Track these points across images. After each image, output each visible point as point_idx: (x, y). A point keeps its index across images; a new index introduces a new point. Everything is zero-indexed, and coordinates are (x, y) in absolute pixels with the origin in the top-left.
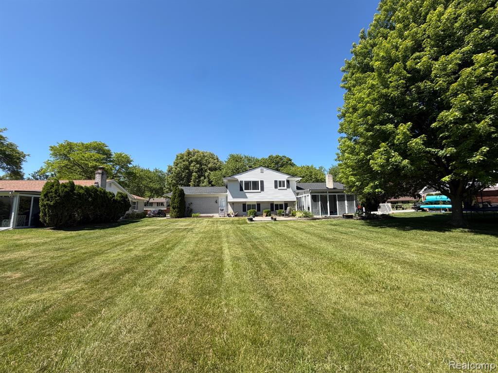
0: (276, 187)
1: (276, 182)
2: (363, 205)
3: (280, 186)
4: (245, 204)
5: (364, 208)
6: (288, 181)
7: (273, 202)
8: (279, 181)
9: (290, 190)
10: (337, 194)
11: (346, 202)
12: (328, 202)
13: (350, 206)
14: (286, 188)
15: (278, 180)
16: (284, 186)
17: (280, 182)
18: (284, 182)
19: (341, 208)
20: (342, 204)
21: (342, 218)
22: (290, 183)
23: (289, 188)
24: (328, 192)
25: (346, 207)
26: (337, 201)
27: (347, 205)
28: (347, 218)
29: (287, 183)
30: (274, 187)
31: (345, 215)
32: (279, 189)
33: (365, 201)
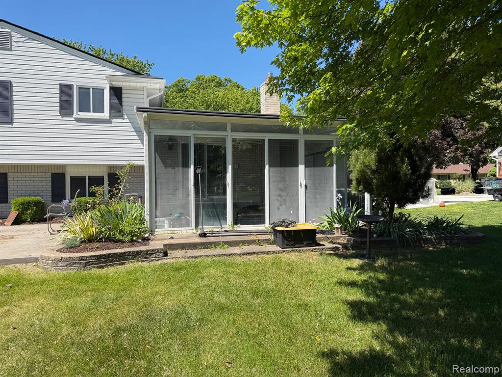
0: (65, 108)
1: (65, 90)
2: (365, 182)
3: (83, 108)
5: (367, 196)
6: (117, 92)
8: (80, 89)
9: (122, 125)
10: (267, 137)
11: (301, 168)
12: (230, 169)
13: (315, 188)
14: (106, 114)
15: (76, 81)
16: (99, 108)
17: (84, 91)
18: (99, 92)
19: (280, 196)
20: (283, 180)
21: (268, 241)
22: (123, 100)
23: (122, 117)
24: (229, 127)
25: (302, 191)
26: (267, 167)
27: (304, 183)
28: (288, 246)
29: (111, 98)
30: (58, 109)
31: (282, 232)
32: (78, 120)
33: (374, 168)
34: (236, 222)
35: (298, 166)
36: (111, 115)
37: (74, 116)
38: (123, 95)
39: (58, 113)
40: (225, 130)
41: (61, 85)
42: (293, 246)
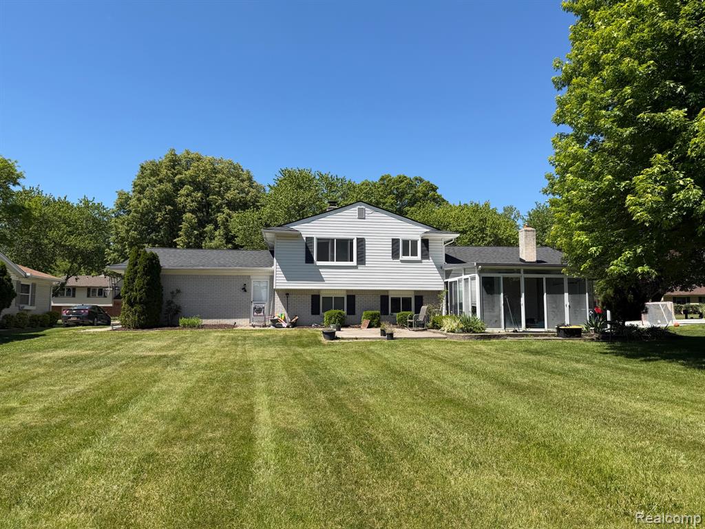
0: (395, 255)
1: (395, 242)
2: (607, 304)
3: (406, 253)
4: (319, 296)
5: (608, 312)
6: (425, 242)
7: (387, 291)
8: (404, 241)
9: (429, 264)
10: (544, 276)
11: (566, 295)
12: (523, 295)
13: (575, 308)
14: (419, 257)
15: (401, 236)
16: (414, 254)
17: (406, 243)
18: (414, 243)
19: (553, 311)
20: (555, 302)
21: (554, 335)
22: (430, 247)
23: (428, 258)
24: (522, 271)
25: (567, 310)
26: (545, 294)
27: (568, 304)
28: (567, 337)
29: (422, 247)
30: (391, 254)
31: (564, 329)
32: (402, 261)
33: (612, 296)
34: (527, 326)
35: (563, 293)
36: (422, 258)
37: (401, 259)
38: (430, 244)
39: (391, 257)
40: (520, 273)
41: (393, 240)
42: (570, 337)
